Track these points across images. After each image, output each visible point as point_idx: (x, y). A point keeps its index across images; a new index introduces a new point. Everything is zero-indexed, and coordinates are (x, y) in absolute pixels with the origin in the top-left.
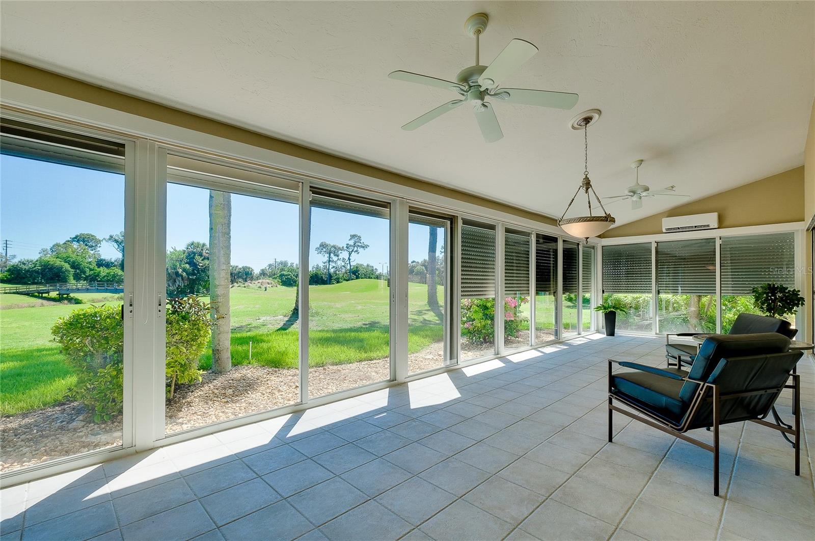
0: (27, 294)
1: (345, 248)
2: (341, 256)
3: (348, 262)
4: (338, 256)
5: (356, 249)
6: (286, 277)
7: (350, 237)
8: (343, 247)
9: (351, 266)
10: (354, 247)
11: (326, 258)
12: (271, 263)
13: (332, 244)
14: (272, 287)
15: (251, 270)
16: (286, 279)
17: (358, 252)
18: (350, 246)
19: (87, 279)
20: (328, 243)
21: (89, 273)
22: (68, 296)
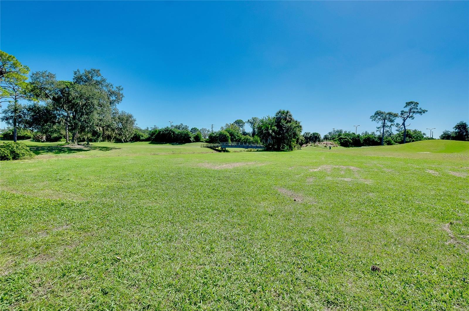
0: (211, 148)
1: (399, 115)
2: (395, 122)
3: (402, 127)
4: (392, 122)
5: (411, 115)
6: (344, 140)
7: (405, 105)
8: (397, 114)
9: (405, 130)
10: (410, 113)
11: (380, 124)
12: (331, 131)
13: (387, 112)
14: (334, 146)
15: (318, 135)
16: (344, 141)
17: (413, 117)
18: (405, 112)
19: (236, 141)
20: (382, 111)
21: (237, 138)
22: (225, 149)
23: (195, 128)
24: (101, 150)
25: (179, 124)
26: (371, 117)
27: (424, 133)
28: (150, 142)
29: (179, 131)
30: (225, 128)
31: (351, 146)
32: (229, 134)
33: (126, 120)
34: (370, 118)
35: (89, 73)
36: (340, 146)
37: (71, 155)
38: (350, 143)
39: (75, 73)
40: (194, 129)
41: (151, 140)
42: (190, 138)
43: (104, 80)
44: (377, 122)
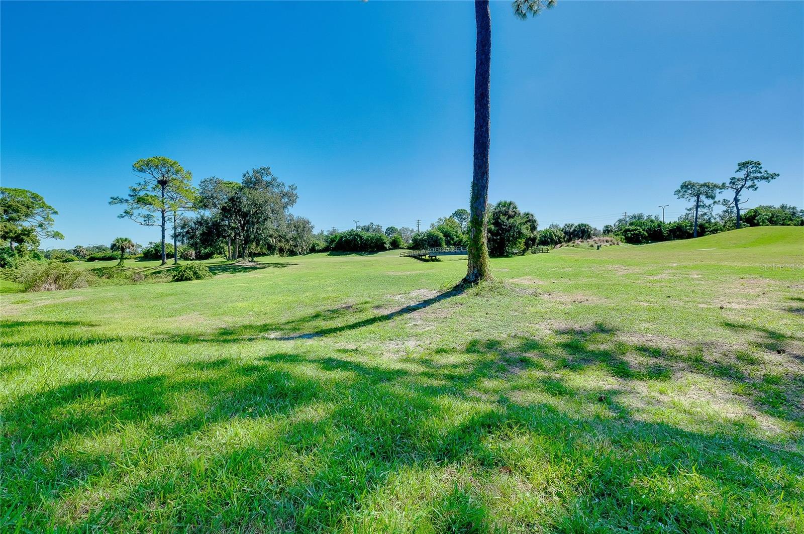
0: (415, 257)
1: (728, 185)
2: (719, 197)
3: (733, 205)
4: (713, 198)
5: (749, 183)
6: (633, 233)
7: (738, 168)
8: (723, 184)
9: (738, 210)
10: (746, 180)
11: (692, 202)
12: (621, 218)
13: (702, 183)
14: (610, 245)
15: (587, 227)
16: (632, 234)
17: (756, 187)
18: (738, 180)
19: (454, 244)
20: (693, 181)
21: (456, 239)
22: (436, 258)
23: (392, 227)
24: (276, 267)
25: (367, 224)
26: (677, 192)
27: (802, 210)
28: (329, 253)
29: (369, 234)
30: (436, 225)
31: (644, 243)
32: (444, 234)
33: (302, 227)
34: (675, 194)
35: (258, 172)
36: (625, 243)
37: (247, 274)
38: (645, 238)
39: (244, 175)
40: (390, 229)
41: (331, 250)
42: (385, 243)
43: (274, 180)
44: (688, 199)
